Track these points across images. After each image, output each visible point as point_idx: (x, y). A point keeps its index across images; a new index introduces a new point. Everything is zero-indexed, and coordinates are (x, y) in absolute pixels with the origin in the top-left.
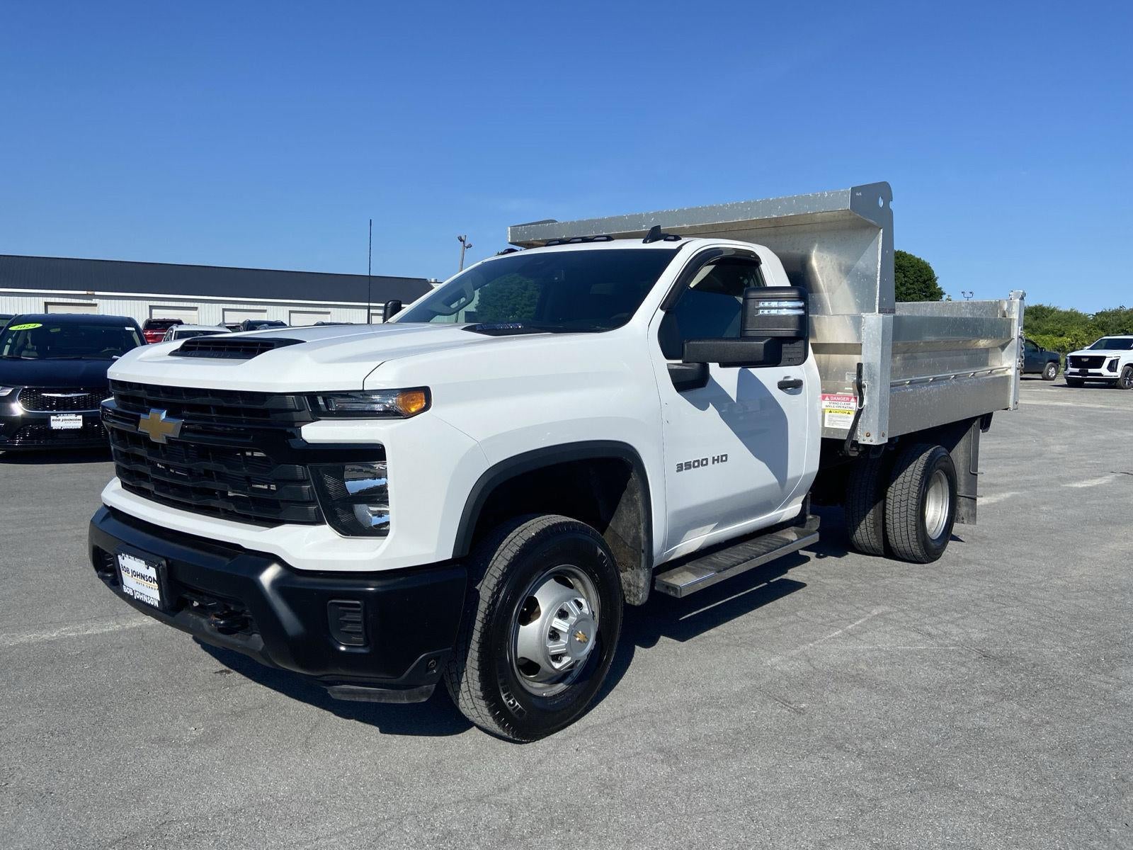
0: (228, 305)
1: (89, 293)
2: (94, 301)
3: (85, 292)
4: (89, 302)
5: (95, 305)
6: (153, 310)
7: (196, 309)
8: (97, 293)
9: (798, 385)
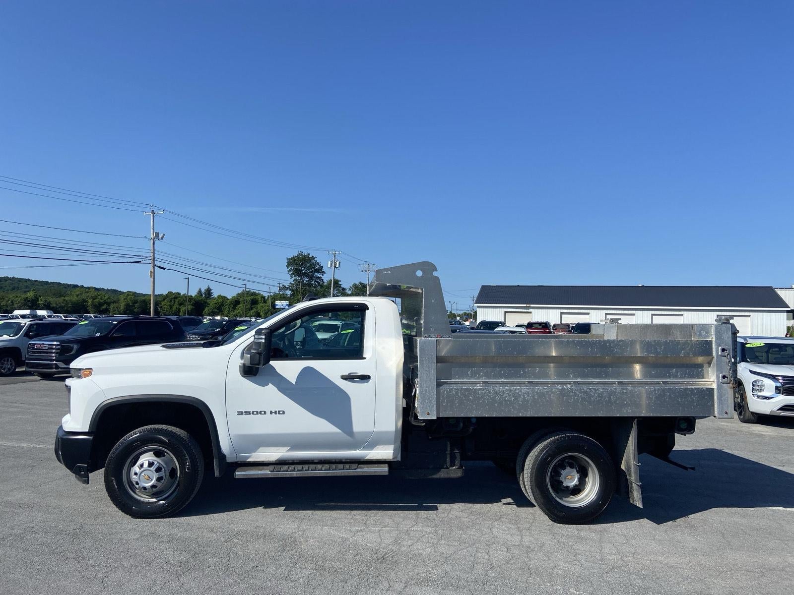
0: (609, 311)
1: (528, 305)
2: (530, 310)
3: (525, 305)
4: (527, 311)
5: (531, 313)
6: (563, 315)
7: (588, 314)
8: (532, 306)
9: (365, 378)
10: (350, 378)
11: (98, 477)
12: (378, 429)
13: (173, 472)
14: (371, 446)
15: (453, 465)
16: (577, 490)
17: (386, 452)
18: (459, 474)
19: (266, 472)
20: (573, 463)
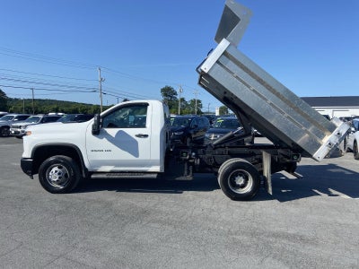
9: (146, 136)
10: (139, 136)
11: (36, 176)
12: (152, 158)
13: (66, 175)
14: (150, 165)
15: (188, 174)
16: (243, 186)
17: (157, 169)
18: (191, 179)
19: (105, 176)
20: (241, 174)
